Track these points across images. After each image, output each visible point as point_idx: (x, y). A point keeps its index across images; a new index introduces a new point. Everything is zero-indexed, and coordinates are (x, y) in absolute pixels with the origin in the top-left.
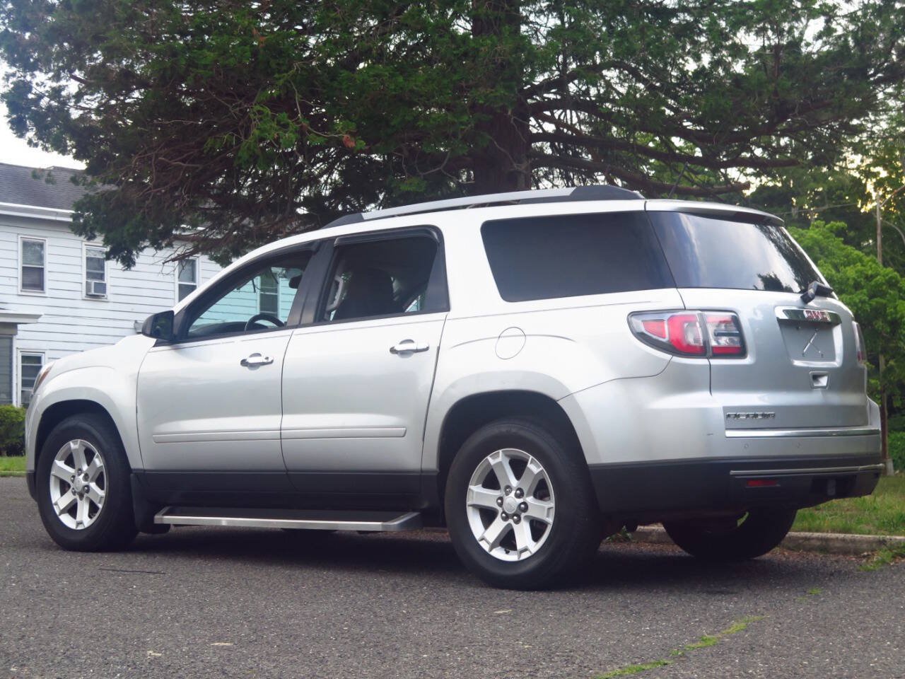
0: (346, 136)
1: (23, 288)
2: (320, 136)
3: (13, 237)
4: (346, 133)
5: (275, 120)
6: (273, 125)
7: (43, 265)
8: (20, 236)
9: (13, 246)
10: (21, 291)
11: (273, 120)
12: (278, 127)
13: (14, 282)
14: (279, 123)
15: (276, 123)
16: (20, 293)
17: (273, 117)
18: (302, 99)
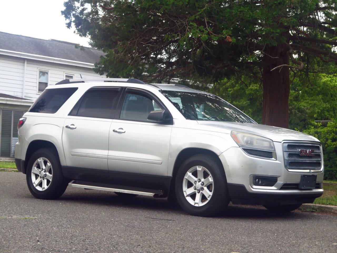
0: (228, 37)
1: (39, 91)
2: (216, 36)
3: (35, 69)
4: (228, 35)
5: (198, 29)
6: (197, 31)
7: (47, 82)
8: (38, 69)
9: (35, 73)
10: (38, 92)
11: (197, 29)
12: (200, 32)
13: (35, 88)
14: (200, 30)
15: (198, 30)
16: (37, 93)
17: (197, 27)
18: (208, 20)
